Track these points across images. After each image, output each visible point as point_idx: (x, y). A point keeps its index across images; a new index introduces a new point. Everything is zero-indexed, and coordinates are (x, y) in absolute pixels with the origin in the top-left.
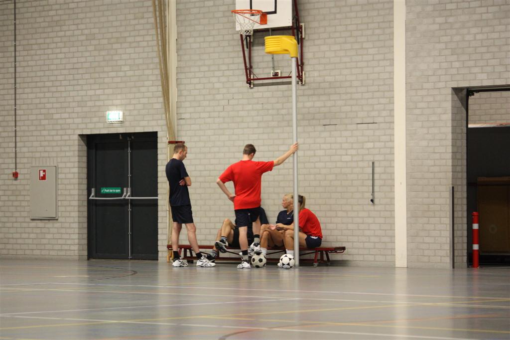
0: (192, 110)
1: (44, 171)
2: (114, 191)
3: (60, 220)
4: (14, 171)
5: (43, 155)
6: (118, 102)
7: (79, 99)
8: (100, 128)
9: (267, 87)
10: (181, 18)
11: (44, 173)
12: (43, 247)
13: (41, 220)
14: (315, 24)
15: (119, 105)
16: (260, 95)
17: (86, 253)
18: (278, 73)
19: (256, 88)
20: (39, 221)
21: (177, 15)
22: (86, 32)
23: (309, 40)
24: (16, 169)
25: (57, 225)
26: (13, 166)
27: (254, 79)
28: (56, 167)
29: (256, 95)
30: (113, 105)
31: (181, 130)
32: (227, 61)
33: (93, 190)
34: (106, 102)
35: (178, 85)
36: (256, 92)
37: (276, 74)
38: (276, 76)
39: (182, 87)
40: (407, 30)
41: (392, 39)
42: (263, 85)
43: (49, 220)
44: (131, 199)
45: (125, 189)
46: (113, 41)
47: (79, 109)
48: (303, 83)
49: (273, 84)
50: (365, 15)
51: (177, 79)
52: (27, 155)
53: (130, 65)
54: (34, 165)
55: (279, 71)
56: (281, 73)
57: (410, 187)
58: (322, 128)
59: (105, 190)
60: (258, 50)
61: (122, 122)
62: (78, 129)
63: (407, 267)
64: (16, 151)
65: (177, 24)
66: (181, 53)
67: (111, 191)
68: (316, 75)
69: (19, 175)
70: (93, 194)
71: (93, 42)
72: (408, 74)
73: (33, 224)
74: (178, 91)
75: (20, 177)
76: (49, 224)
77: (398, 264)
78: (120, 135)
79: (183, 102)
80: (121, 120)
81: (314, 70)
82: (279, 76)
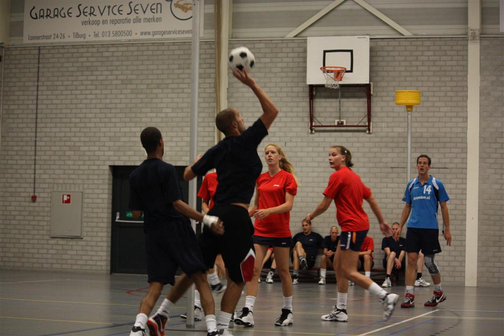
1: (69, 196)
3: (84, 239)
4: (32, 194)
5: (66, 181)
7: (112, 134)
11: (68, 198)
12: (64, 262)
13: (62, 238)
14: (384, 84)
16: (322, 139)
17: (109, 268)
19: (317, 134)
22: (122, 77)
23: (376, 96)
24: (34, 192)
25: (81, 243)
26: (32, 190)
27: (315, 126)
28: (82, 192)
29: (316, 139)
33: (118, 214)
36: (316, 137)
37: (342, 123)
38: (340, 124)
40: (481, 94)
41: (466, 101)
42: (324, 131)
43: (72, 238)
46: (152, 86)
47: (111, 144)
48: (371, 132)
49: (336, 131)
50: (438, 79)
52: (47, 181)
53: (172, 108)
54: (55, 190)
55: (344, 121)
56: (346, 122)
57: (481, 222)
58: (390, 170)
60: (320, 102)
62: (109, 160)
63: (477, 287)
64: (35, 177)
65: (228, 75)
66: (232, 100)
68: (384, 126)
69: (37, 199)
70: (118, 217)
71: (129, 86)
72: (482, 130)
73: (53, 241)
75: (38, 199)
76: (73, 242)
77: (467, 284)
81: (382, 122)
82: (345, 124)
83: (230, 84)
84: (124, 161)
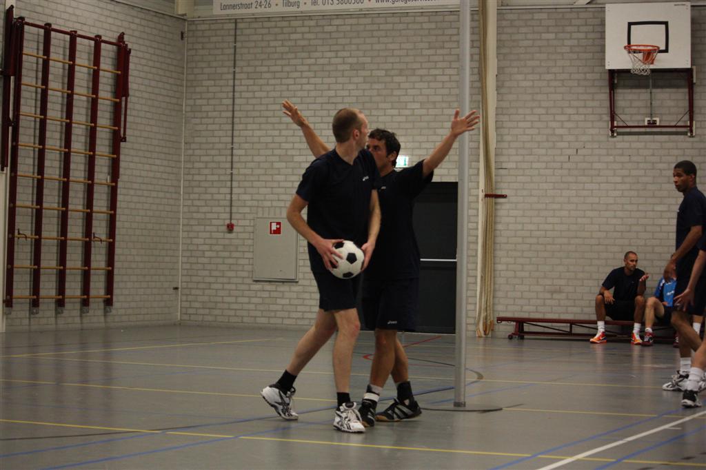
0: (519, 158)
1: (279, 223)
3: (300, 283)
4: (228, 222)
5: (275, 204)
9: (637, 136)
10: (504, 51)
11: (278, 226)
12: (272, 314)
13: (270, 281)
16: (627, 145)
19: (620, 138)
20: (268, 283)
21: (498, 47)
22: (350, 60)
23: (701, 85)
24: (231, 219)
25: (295, 288)
26: (228, 216)
27: (618, 127)
29: (619, 145)
31: (501, 182)
32: (575, 103)
35: (497, 128)
36: (618, 142)
37: (655, 122)
38: (652, 124)
39: (504, 131)
42: (630, 134)
43: (283, 282)
46: (393, 72)
48: (694, 134)
49: (646, 133)
51: (496, 121)
52: (249, 203)
53: (421, 102)
54: (260, 215)
55: (658, 119)
56: (660, 121)
64: (231, 198)
65: (497, 57)
66: (503, 91)
69: (235, 228)
71: (362, 73)
73: (258, 286)
74: (497, 135)
75: (236, 229)
76: (284, 288)
79: (505, 149)
82: (658, 124)
83: (501, 70)
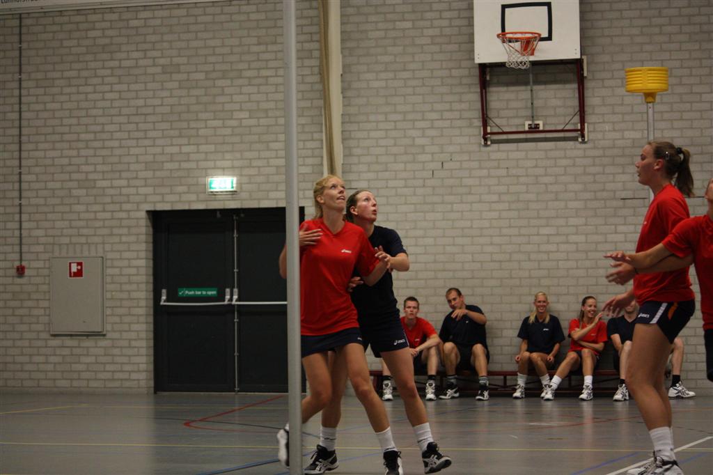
0: (371, 176)
1: (80, 264)
2: (204, 293)
3: (109, 335)
4: (17, 264)
5: (74, 240)
6: (228, 164)
7: (150, 158)
8: (190, 202)
9: (516, 144)
10: (349, 44)
11: (79, 267)
12: (75, 376)
13: (71, 335)
14: (606, 58)
15: (227, 168)
16: (504, 155)
17: (152, 383)
18: (539, 124)
19: (495, 146)
20: (69, 338)
21: (343, 41)
22: (162, 61)
23: (594, 79)
24: (21, 260)
25: (103, 343)
26: (17, 256)
27: (492, 133)
28: (102, 257)
29: (493, 156)
30: (215, 168)
32: (438, 107)
33: (164, 291)
34: (203, 164)
35: (344, 140)
36: (493, 151)
37: (537, 126)
38: (534, 129)
39: (352, 143)
42: (507, 141)
43: (87, 336)
44: (237, 305)
45: (228, 290)
46: (214, 75)
47: (149, 174)
48: (586, 140)
49: (526, 140)
50: (697, 47)
51: (342, 131)
52: (43, 240)
53: (250, 111)
54: (57, 254)
55: (541, 123)
56: (544, 125)
58: (621, 203)
59: (187, 292)
60: (498, 92)
61: (233, 193)
62: (146, 202)
64: (21, 234)
65: (342, 53)
66: (349, 94)
67: (199, 293)
68: (607, 129)
69: (26, 271)
70: (164, 298)
71: (175, 76)
73: (56, 342)
74: (344, 148)
75: (27, 272)
76: (89, 343)
78: (218, 213)
79: (355, 164)
80: (234, 189)
81: (604, 122)
82: (541, 128)
83: (346, 68)
84: (172, 202)
